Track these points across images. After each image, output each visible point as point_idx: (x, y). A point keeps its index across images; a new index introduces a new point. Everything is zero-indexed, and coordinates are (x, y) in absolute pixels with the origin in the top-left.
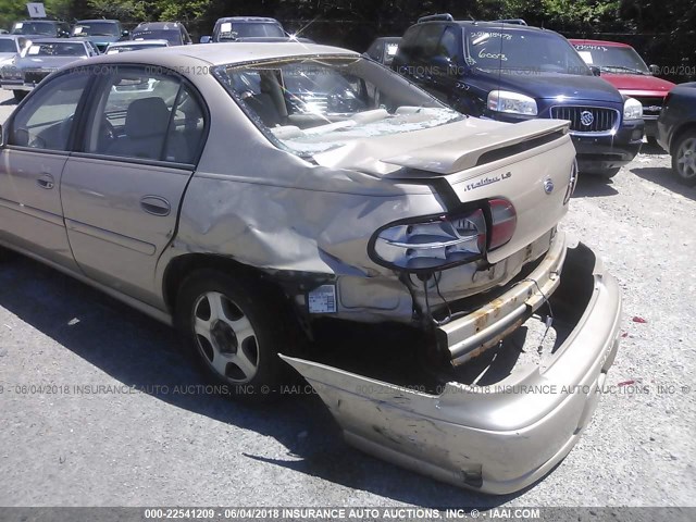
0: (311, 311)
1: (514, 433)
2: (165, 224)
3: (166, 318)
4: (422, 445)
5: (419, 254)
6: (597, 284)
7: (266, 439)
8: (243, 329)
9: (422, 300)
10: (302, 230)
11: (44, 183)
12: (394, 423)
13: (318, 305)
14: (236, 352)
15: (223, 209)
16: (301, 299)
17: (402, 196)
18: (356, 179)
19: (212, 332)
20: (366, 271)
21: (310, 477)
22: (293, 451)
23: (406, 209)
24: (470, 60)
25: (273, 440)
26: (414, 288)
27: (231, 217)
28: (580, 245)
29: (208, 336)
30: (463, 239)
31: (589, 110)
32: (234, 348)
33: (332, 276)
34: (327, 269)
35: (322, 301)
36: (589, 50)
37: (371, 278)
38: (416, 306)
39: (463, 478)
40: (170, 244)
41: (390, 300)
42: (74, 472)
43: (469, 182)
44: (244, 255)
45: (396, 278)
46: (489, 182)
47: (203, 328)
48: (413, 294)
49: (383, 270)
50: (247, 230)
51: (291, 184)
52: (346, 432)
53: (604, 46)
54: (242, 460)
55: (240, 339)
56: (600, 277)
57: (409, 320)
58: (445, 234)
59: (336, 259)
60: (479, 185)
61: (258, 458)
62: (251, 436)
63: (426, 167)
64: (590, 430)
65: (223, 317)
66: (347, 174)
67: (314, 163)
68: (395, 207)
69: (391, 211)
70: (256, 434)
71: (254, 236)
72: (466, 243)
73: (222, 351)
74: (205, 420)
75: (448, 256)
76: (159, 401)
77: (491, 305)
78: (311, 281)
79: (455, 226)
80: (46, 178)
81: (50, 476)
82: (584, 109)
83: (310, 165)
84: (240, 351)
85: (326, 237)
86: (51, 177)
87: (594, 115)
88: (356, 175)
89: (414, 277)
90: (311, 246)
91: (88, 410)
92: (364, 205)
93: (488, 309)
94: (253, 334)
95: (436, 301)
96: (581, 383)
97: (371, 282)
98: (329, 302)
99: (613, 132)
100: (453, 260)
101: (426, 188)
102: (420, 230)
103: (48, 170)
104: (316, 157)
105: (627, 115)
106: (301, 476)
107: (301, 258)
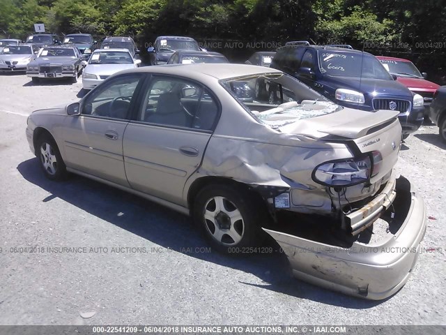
0: (276, 206)
1: (386, 266)
2: (195, 161)
3: (186, 211)
4: (339, 274)
5: (338, 178)
6: (413, 197)
7: (249, 274)
8: (235, 216)
9: (336, 202)
10: (272, 165)
11: (111, 137)
12: (325, 264)
13: (280, 203)
14: (229, 228)
15: (230, 154)
16: (271, 201)
17: (331, 149)
18: (302, 139)
19: (216, 218)
20: (308, 187)
21: (277, 293)
22: (265, 281)
23: (333, 155)
24: (323, 70)
25: (252, 275)
26: (332, 196)
27: (234, 158)
28: (401, 176)
29: (213, 220)
30: (361, 171)
31: (394, 101)
32: (228, 226)
33: (288, 188)
34: (285, 185)
35: (282, 201)
36: (387, 63)
37: (310, 190)
38: (333, 205)
39: (358, 292)
40: (197, 171)
41: (319, 202)
42: (151, 291)
43: (364, 143)
44: (239, 176)
45: (324, 190)
46: (372, 143)
47: (210, 216)
48: (332, 199)
49: (319, 186)
50: (243, 164)
51: (268, 141)
52: (294, 270)
53: (396, 61)
54: (239, 285)
55: (233, 221)
56: (414, 193)
57: (330, 212)
58: (351, 168)
59: (290, 180)
60: (368, 144)
61: (247, 284)
62: (240, 273)
63: (343, 135)
64: (415, 272)
65: (223, 210)
66: (298, 137)
67: (279, 131)
68: (327, 154)
69: (324, 156)
70: (242, 272)
71: (246, 167)
72: (362, 173)
73: (220, 228)
74: (213, 265)
75: (352, 179)
76: (185, 255)
77: (368, 205)
78: (277, 191)
79: (357, 165)
80: (112, 134)
81: (139, 293)
82: (391, 100)
83: (278, 132)
84: (232, 228)
85: (285, 168)
86: (117, 134)
87: (397, 104)
88: (303, 138)
89: (332, 189)
90: (277, 173)
91: (146, 260)
92: (308, 153)
93: (367, 207)
94: (241, 218)
95: (344, 203)
96: (412, 246)
97: (309, 192)
98: (286, 202)
99: (407, 114)
100: (354, 182)
101: (343, 145)
102: (340, 166)
103: (114, 129)
104: (280, 128)
105: (415, 104)
106: (273, 292)
107: (271, 179)
